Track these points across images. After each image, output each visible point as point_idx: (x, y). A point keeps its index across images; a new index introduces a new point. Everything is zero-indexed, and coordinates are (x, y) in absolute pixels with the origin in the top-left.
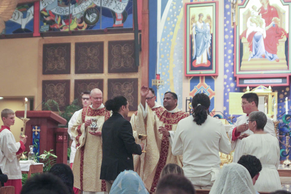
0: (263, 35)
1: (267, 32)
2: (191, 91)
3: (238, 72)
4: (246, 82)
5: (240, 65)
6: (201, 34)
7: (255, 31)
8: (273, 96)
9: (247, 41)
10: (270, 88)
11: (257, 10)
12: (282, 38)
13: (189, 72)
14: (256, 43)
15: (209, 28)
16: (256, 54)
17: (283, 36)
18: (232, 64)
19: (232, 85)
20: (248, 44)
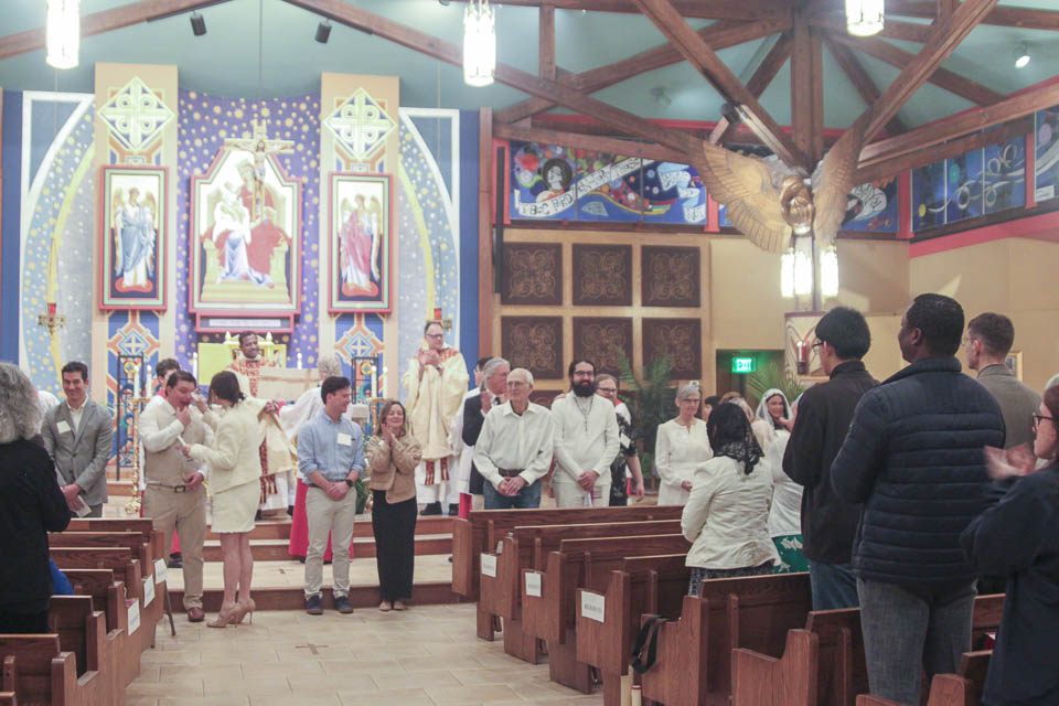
0: (244, 237)
1: (253, 232)
2: (110, 337)
3: (197, 305)
4: (213, 323)
5: (201, 292)
6: (134, 228)
7: (230, 229)
8: (275, 352)
9: (214, 248)
10: (269, 336)
11: (234, 190)
12: (280, 245)
13: (108, 301)
14: (232, 251)
15: (149, 217)
16: (231, 270)
17: (282, 242)
18: (184, 288)
19: (184, 328)
20: (217, 251)
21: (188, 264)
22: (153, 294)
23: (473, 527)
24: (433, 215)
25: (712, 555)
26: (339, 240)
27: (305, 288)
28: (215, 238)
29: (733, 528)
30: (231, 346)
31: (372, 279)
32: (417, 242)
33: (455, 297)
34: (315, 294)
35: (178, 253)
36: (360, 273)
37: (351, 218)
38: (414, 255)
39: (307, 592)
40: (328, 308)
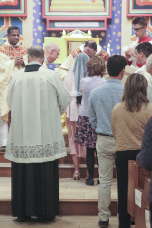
3: (47, 13)
4: (57, 25)
10: (90, 33)
18: (39, 3)
19: (40, 28)
22: (18, 7)
27: (115, 2)
30: (65, 39)
34: (120, 5)
40: (127, 14)
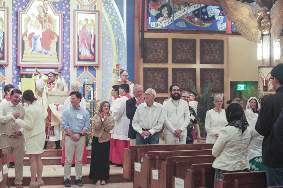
0: (39, 35)
1: (43, 33)
3: (21, 63)
4: (27, 70)
5: (22, 57)
7: (34, 32)
9: (28, 40)
11: (35, 16)
12: (54, 39)
14: (35, 41)
15: (1, 27)
16: (34, 49)
17: (55, 37)
18: (15, 56)
19: (15, 72)
20: (29, 41)
21: (17, 46)
23: (132, 152)
24: (116, 27)
25: (224, 165)
26: (78, 37)
27: (64, 56)
28: (28, 36)
29: (233, 155)
30: (34, 79)
31: (91, 52)
32: (109, 38)
33: (125, 60)
34: (69, 58)
35: (13, 42)
36: (86, 50)
37: (83, 28)
38: (108, 43)
39: (65, 178)
40: (74, 64)
